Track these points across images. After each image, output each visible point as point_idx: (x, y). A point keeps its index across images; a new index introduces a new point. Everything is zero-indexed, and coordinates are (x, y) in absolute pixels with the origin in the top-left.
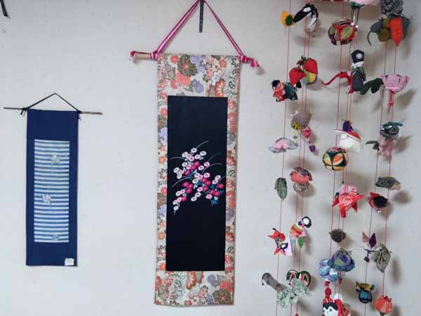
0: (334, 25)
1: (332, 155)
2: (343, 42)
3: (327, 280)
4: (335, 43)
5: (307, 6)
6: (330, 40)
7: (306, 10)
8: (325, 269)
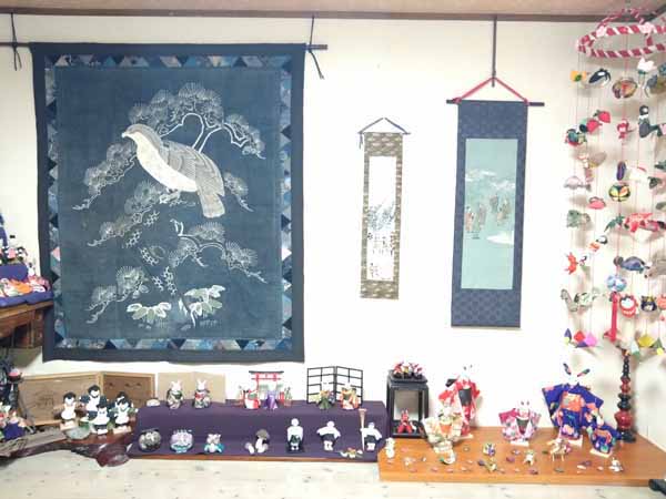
0: (619, 83)
1: (619, 188)
2: (627, 96)
3: (613, 289)
4: (619, 97)
5: (601, 70)
6: (613, 94)
7: (600, 74)
8: (611, 282)
